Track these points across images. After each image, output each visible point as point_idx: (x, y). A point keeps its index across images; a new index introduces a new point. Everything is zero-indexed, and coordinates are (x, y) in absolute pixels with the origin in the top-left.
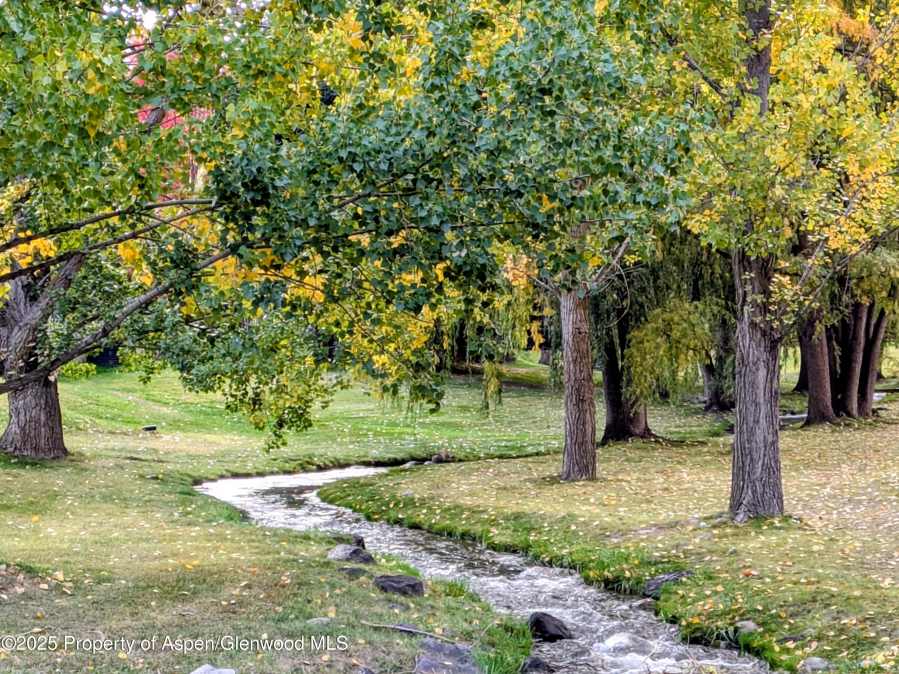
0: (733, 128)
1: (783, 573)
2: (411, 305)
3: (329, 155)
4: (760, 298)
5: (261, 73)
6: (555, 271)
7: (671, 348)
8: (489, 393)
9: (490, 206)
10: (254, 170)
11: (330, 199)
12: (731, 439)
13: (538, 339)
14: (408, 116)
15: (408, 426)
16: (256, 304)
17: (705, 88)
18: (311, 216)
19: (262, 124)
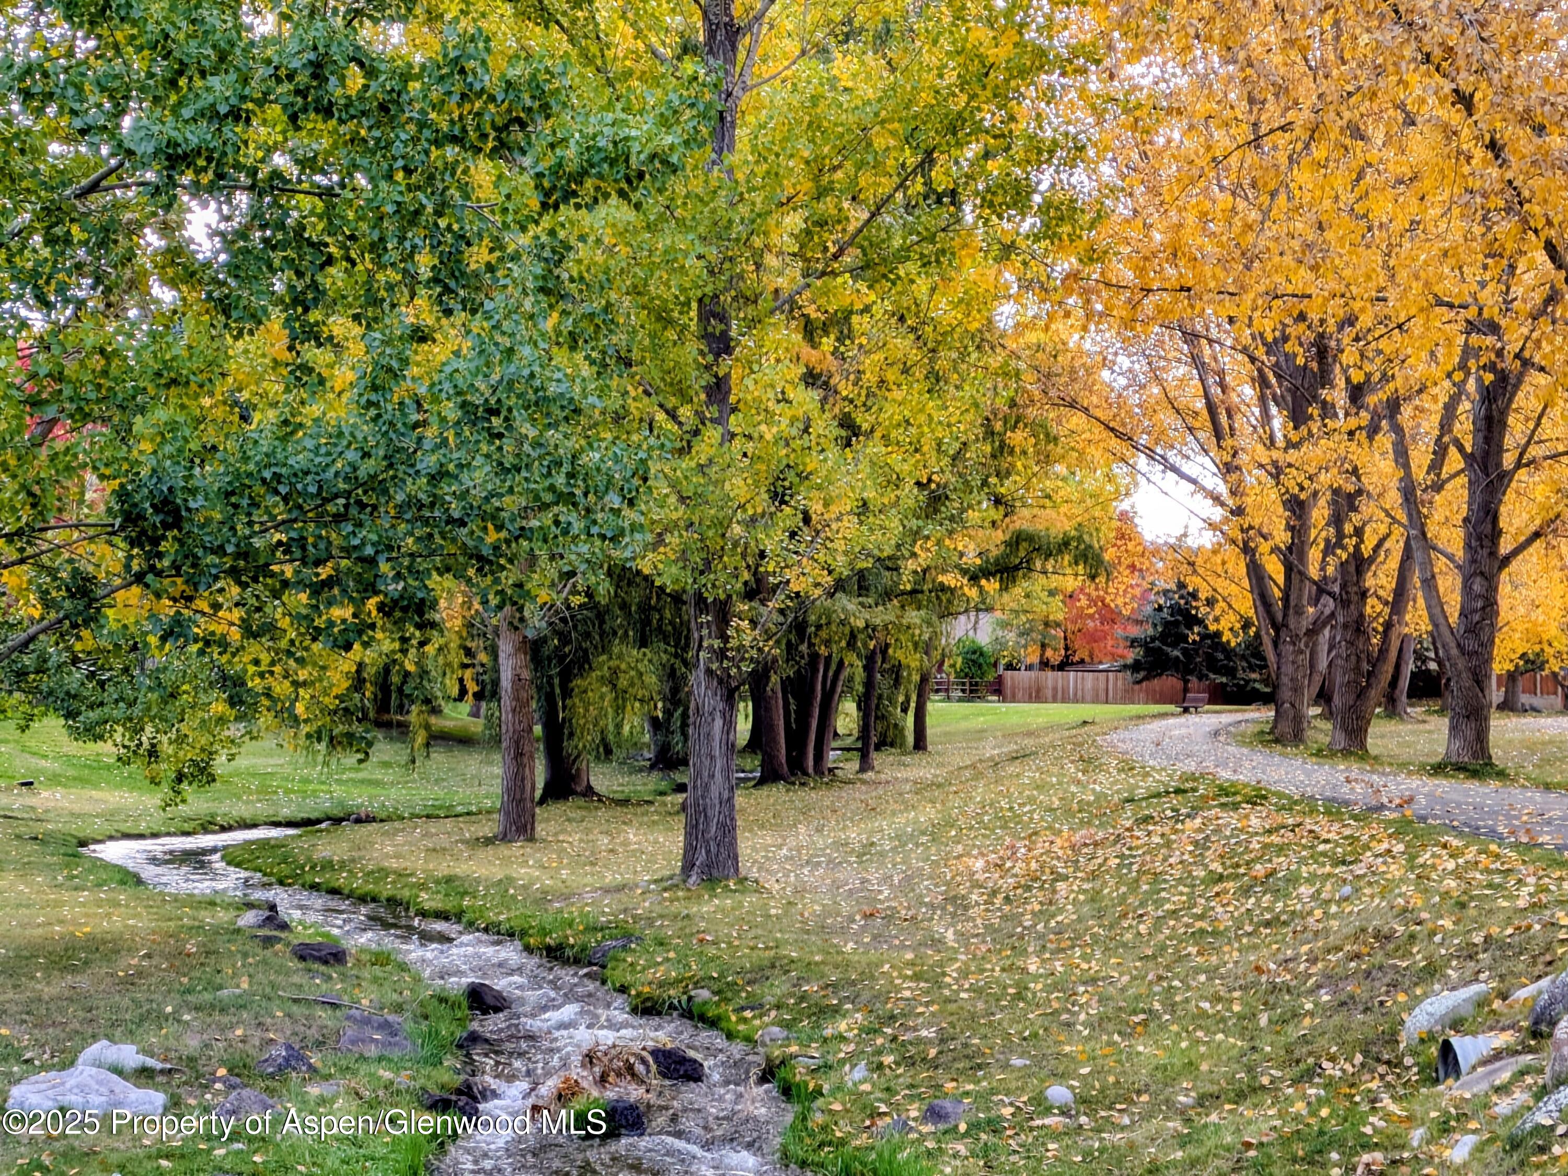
0: (691, 459)
1: (739, 937)
2: (341, 642)
3: (250, 475)
4: (717, 643)
5: (174, 382)
6: (500, 607)
7: (616, 698)
8: (416, 746)
9: (431, 536)
10: (165, 489)
11: (250, 524)
12: (680, 798)
13: (472, 687)
14: (340, 434)
15: (323, 783)
16: (164, 639)
17: (660, 416)
18: (229, 541)
19: (175, 438)
